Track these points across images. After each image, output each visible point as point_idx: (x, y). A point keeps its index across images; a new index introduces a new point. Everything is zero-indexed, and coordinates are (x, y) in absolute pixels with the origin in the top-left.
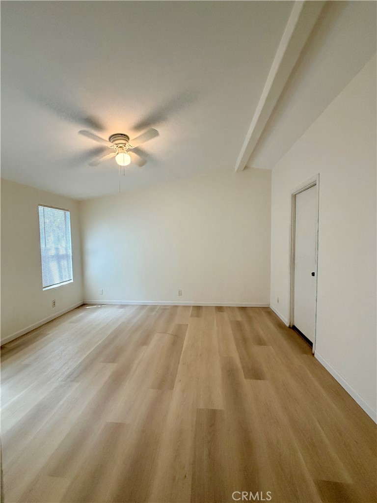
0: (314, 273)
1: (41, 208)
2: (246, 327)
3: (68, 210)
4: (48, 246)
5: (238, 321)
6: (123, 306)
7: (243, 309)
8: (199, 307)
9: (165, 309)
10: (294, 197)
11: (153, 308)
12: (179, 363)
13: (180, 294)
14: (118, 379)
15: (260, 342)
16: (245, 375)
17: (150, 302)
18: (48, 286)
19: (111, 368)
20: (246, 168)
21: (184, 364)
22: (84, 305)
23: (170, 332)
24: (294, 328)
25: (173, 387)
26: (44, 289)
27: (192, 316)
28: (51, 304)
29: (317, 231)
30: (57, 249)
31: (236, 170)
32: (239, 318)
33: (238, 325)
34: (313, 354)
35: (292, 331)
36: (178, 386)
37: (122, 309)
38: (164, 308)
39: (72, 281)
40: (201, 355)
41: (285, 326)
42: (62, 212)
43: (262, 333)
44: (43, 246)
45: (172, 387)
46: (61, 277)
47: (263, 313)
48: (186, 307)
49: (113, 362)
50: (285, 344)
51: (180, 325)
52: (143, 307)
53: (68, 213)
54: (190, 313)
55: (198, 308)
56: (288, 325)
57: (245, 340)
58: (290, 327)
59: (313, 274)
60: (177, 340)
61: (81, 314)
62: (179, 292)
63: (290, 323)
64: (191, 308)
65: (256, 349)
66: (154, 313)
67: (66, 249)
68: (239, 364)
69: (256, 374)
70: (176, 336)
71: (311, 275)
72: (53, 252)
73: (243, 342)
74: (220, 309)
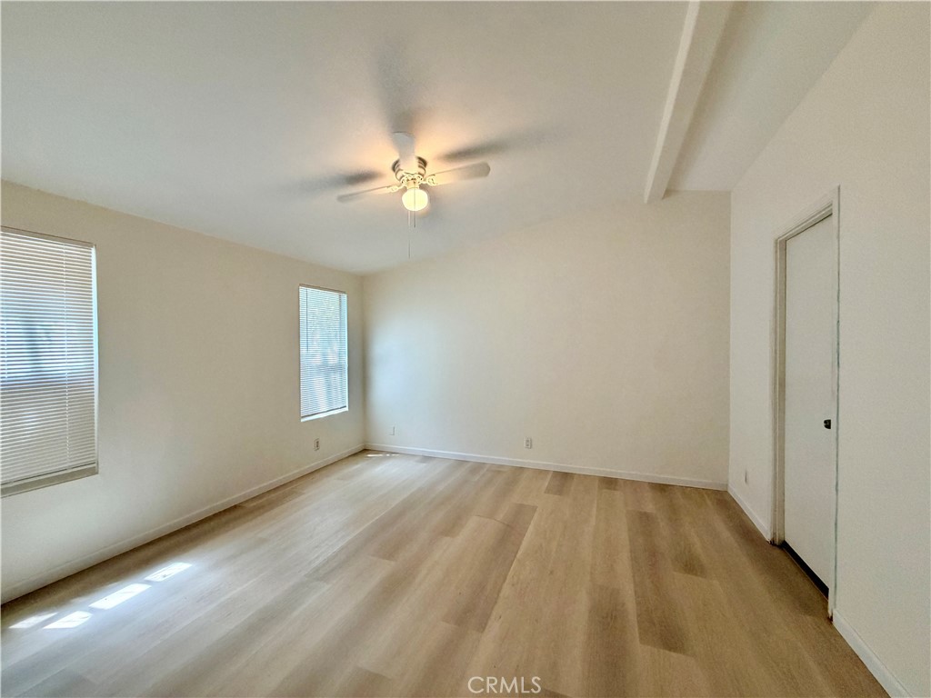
0: (830, 421)
1: (303, 290)
2: (663, 527)
3: (344, 293)
4: (311, 351)
5: (645, 513)
6: (426, 459)
7: (662, 488)
8: (566, 474)
9: (499, 472)
10: (782, 246)
11: (477, 467)
12: (504, 581)
13: (529, 444)
14: (391, 590)
15: (691, 566)
16: (640, 633)
17: (474, 456)
18: (309, 416)
19: (385, 568)
20: (668, 193)
21: (513, 585)
22: (365, 451)
23: (500, 516)
24: (784, 546)
25: (484, 629)
26: (302, 420)
27: (548, 491)
28: (313, 445)
29: (836, 322)
30: (324, 355)
31: (646, 201)
32: (650, 507)
33: (644, 521)
34: (830, 619)
35: (777, 552)
36: (494, 628)
37: (424, 464)
38: (497, 470)
39: (347, 409)
40: (552, 572)
41: (760, 537)
42: (336, 295)
43: (698, 548)
44: (303, 351)
45: (482, 627)
46: (330, 401)
47: (709, 502)
48: (541, 472)
49: (389, 558)
50: (755, 581)
51: (521, 506)
52: (461, 463)
53: (345, 297)
54: (547, 484)
55: (564, 477)
56: (768, 537)
57: (653, 555)
58: (773, 543)
59: (828, 424)
60: (509, 535)
61: (358, 465)
62: (528, 441)
63: (774, 534)
64: (549, 477)
65: (677, 582)
66: (477, 478)
67: (340, 355)
68: (631, 606)
69: (669, 637)
70: (508, 526)
71: (823, 424)
72: (318, 360)
73: (649, 558)
74: (610, 483)
